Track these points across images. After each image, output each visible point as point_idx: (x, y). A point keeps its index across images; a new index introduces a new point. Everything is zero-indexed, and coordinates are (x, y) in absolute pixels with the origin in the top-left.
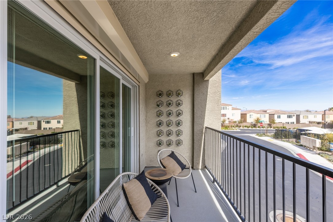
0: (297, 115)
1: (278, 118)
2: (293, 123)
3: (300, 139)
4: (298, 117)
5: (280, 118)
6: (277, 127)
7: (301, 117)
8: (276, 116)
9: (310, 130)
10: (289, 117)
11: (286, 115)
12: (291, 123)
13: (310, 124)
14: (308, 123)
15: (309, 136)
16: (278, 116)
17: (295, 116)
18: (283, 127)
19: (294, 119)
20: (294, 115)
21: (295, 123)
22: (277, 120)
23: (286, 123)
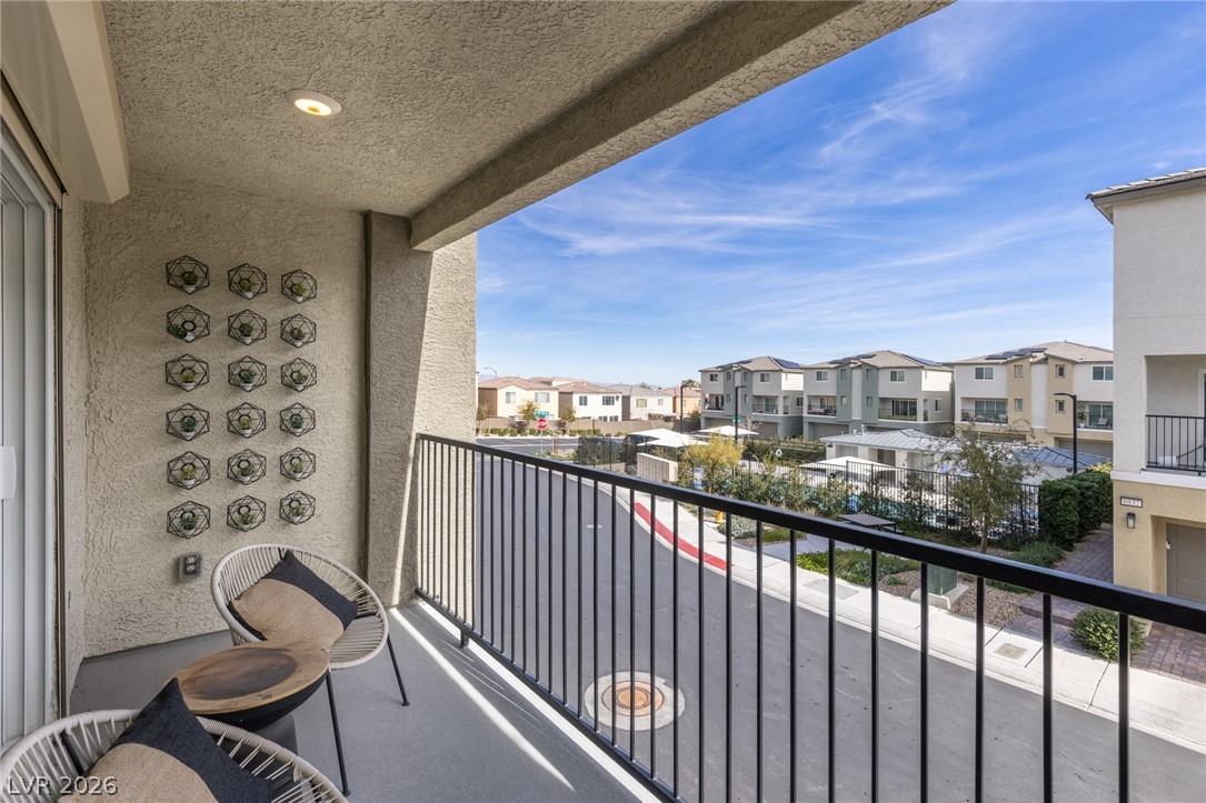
0: (623, 397)
1: (581, 404)
2: (616, 418)
3: (635, 463)
4: (626, 400)
5: (586, 404)
6: (579, 432)
7: (633, 401)
8: (576, 399)
9: (654, 439)
10: (608, 401)
11: (600, 397)
12: (611, 418)
13: (652, 422)
14: (646, 418)
15: (653, 454)
16: (581, 398)
17: (620, 399)
18: (595, 432)
19: (616, 409)
20: (617, 398)
21: (620, 419)
22: (580, 412)
23: (600, 418)
